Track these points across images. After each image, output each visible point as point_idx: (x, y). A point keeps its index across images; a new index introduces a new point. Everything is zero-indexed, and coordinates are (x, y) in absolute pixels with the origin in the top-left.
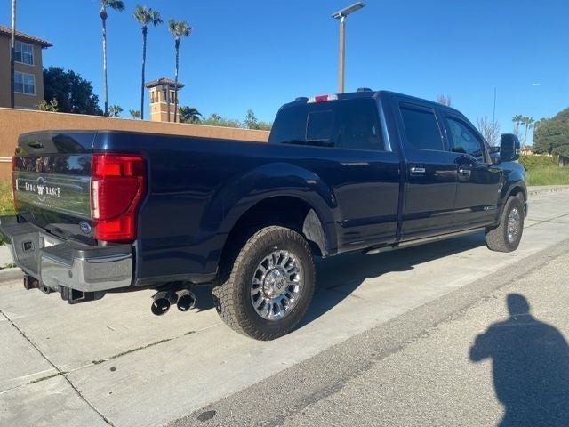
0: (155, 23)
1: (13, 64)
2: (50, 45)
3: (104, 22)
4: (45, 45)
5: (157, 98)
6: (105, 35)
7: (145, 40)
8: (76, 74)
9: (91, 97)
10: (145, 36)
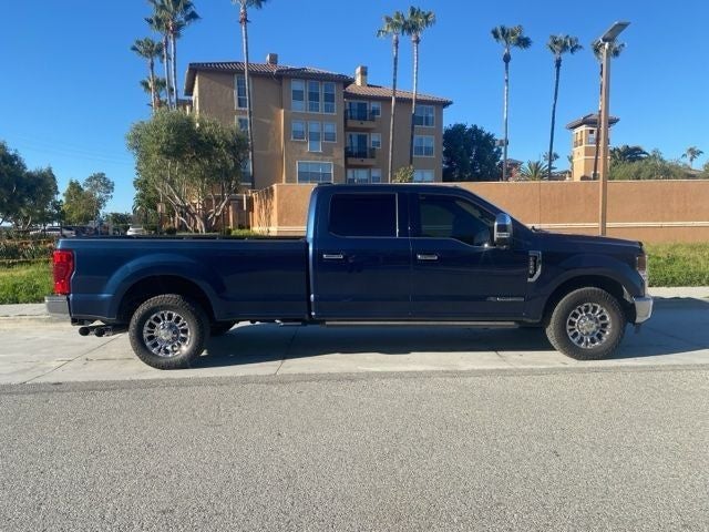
0: (572, 51)
1: (413, 128)
2: (450, 103)
3: (507, 66)
4: (446, 104)
5: (581, 140)
6: (507, 81)
7: (558, 75)
8: (479, 128)
9: (495, 150)
10: (558, 71)
